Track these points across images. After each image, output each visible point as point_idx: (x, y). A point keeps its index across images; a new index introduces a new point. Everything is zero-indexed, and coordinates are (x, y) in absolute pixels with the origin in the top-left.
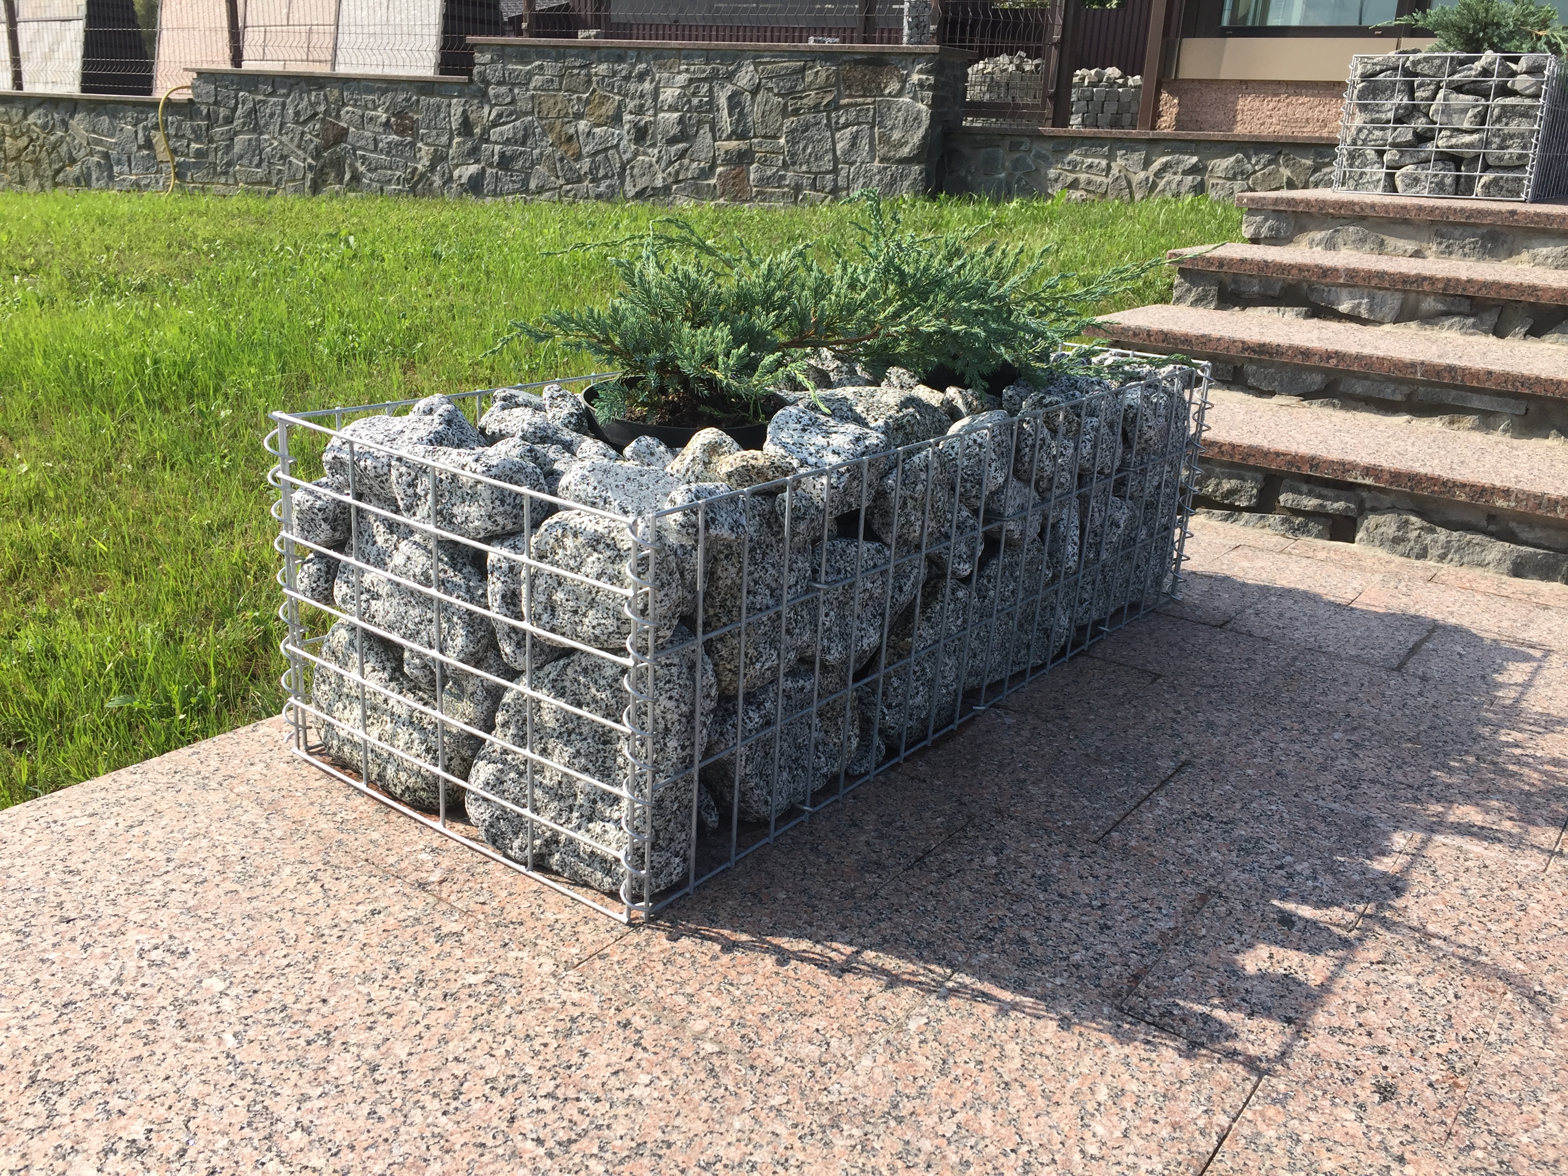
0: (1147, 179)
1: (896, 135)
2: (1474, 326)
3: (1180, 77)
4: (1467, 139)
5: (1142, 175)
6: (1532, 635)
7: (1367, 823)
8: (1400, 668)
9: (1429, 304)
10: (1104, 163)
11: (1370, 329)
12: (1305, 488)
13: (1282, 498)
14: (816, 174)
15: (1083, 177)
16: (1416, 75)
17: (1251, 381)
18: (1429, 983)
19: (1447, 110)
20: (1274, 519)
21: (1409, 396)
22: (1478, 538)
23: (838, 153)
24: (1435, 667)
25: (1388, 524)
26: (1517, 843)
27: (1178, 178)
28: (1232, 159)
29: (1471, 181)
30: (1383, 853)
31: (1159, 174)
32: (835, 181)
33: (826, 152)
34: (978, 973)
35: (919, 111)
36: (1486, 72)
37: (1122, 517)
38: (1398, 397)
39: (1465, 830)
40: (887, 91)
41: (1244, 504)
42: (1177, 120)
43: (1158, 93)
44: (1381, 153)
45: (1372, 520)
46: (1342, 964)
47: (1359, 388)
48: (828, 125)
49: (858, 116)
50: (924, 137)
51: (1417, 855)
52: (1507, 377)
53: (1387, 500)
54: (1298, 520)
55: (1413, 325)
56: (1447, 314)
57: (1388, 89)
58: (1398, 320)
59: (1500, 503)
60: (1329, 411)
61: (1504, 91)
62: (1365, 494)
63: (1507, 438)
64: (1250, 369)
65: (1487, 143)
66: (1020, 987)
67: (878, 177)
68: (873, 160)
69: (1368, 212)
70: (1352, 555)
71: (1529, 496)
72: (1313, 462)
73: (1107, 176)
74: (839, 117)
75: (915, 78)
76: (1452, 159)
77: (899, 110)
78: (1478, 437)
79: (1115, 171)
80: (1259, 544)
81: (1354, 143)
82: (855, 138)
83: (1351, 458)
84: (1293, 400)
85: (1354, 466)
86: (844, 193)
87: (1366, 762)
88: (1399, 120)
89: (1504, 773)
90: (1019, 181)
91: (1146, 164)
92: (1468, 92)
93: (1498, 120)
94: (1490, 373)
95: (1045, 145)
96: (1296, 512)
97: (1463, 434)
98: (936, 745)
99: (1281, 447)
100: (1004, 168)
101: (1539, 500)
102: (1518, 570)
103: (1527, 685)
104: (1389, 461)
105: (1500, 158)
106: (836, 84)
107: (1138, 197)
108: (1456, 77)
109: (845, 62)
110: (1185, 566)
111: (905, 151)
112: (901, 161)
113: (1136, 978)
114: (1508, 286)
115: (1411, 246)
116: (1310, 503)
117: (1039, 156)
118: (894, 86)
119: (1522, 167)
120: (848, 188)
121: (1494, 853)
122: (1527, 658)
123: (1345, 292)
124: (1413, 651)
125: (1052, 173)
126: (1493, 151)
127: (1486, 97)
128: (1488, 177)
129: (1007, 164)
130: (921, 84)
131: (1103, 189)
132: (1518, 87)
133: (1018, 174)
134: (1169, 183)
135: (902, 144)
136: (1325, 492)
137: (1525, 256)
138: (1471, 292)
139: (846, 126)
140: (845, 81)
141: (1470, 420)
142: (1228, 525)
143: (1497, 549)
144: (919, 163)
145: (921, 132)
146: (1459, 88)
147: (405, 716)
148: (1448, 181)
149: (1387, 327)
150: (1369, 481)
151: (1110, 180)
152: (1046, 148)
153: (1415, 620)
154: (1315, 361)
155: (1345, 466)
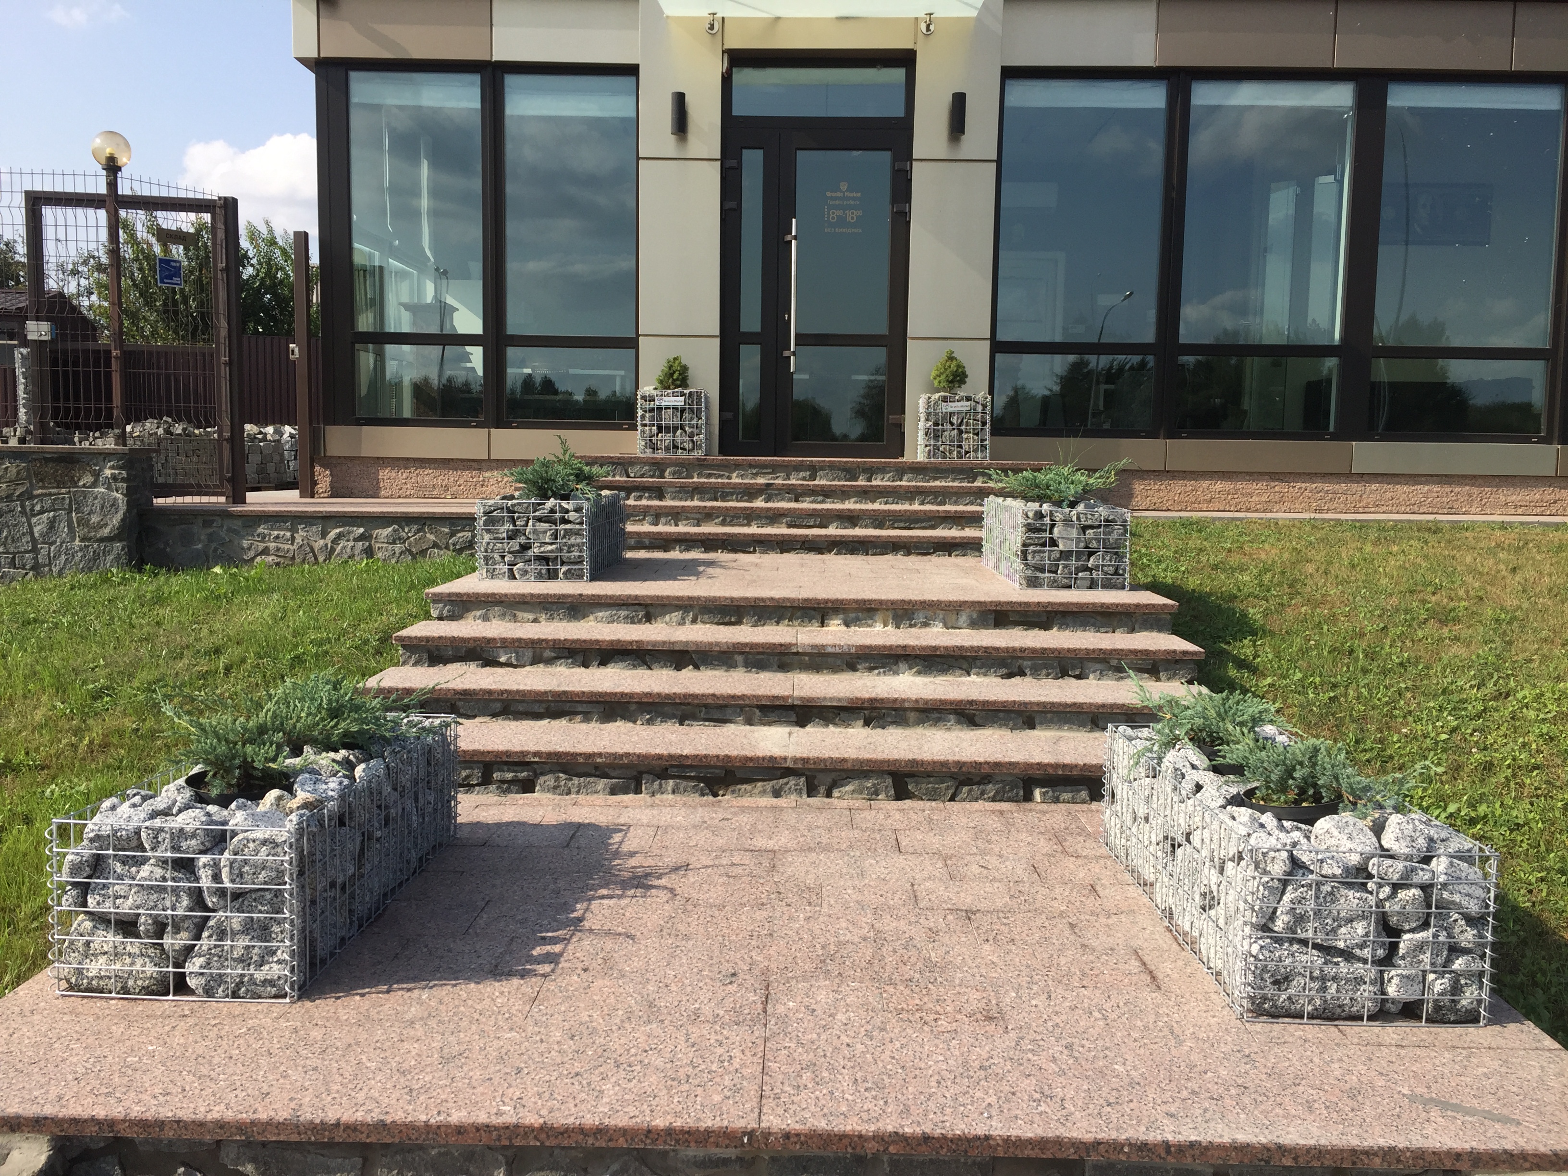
0: (326, 545)
1: (95, 519)
2: (572, 663)
3: (328, 454)
4: (550, 548)
5: (322, 542)
6: (622, 820)
7: (565, 903)
8: (567, 846)
9: (548, 654)
10: (288, 534)
11: (518, 669)
12: (505, 768)
13: (494, 775)
14: (14, 554)
15: (272, 545)
16: (514, 512)
17: (461, 711)
18: (594, 942)
19: (535, 532)
20: (492, 787)
21: (547, 709)
22: (592, 779)
23: (36, 535)
24: (583, 842)
25: (548, 780)
26: (620, 897)
27: (351, 544)
28: (390, 529)
29: (556, 571)
30: (573, 911)
31: (335, 541)
32: (36, 559)
33: (24, 534)
34: (439, 979)
35: (115, 499)
36: (552, 511)
37: (431, 798)
38: (542, 710)
39: (603, 897)
40: (81, 483)
41: (475, 782)
42: (332, 487)
43: (313, 467)
44: (503, 557)
45: (542, 779)
46: (566, 945)
47: (521, 708)
48: (23, 512)
49: (53, 504)
50: (122, 520)
51: (587, 910)
52: (592, 694)
53: (547, 767)
54: (505, 786)
55: (541, 665)
56: (558, 658)
57: (500, 521)
58: (532, 664)
59: (599, 760)
60: (507, 722)
61: (565, 521)
62: (536, 766)
63: (598, 725)
64: (460, 704)
65: (561, 550)
66: (456, 979)
67: (80, 554)
68: (73, 539)
69: (503, 599)
70: (536, 799)
71: (611, 754)
72: (508, 753)
73: (292, 544)
74: (33, 506)
75: (108, 472)
76: (543, 559)
77: (96, 498)
78: (584, 726)
79: (298, 540)
80: (488, 802)
81: (486, 551)
82: (52, 525)
83: (525, 749)
84: (487, 719)
85: (528, 753)
86: (47, 569)
87: (561, 884)
88: (510, 538)
89: (614, 875)
90: (216, 550)
91: (324, 535)
92: (545, 522)
93: (564, 537)
94: (583, 692)
95: (235, 522)
96: (503, 782)
97: (577, 726)
98: (376, 920)
99: (490, 748)
100: (200, 541)
101: (615, 756)
102: (613, 792)
103: (621, 843)
104: (544, 747)
105: (569, 558)
106: (28, 477)
107: (321, 559)
108: (537, 514)
109: (35, 460)
110: (459, 820)
111: (106, 531)
112: (101, 540)
113: (496, 966)
114: (584, 641)
115: (531, 617)
116: (509, 776)
117: (230, 530)
118: (88, 479)
119: (581, 562)
120: (50, 564)
121: (612, 902)
122: (620, 831)
123: (501, 651)
124: (572, 838)
125: (245, 543)
126: (565, 554)
127: (555, 524)
128: (564, 568)
129: (202, 537)
130: (114, 478)
131: (290, 555)
132: (571, 519)
133: (213, 545)
134: (344, 547)
135: (101, 526)
136: (516, 768)
137: (591, 617)
138: (567, 646)
139: (41, 512)
140: (36, 475)
141: (579, 718)
142: (468, 795)
143: (602, 783)
144: (120, 541)
145: (119, 516)
146: (540, 520)
147: (138, 952)
148: (544, 571)
149: (528, 668)
150: (537, 759)
151: (295, 547)
152: (237, 524)
153: (570, 825)
154: (495, 696)
155: (524, 753)
